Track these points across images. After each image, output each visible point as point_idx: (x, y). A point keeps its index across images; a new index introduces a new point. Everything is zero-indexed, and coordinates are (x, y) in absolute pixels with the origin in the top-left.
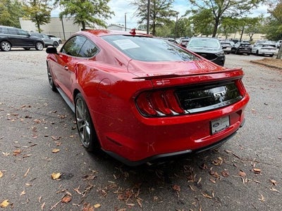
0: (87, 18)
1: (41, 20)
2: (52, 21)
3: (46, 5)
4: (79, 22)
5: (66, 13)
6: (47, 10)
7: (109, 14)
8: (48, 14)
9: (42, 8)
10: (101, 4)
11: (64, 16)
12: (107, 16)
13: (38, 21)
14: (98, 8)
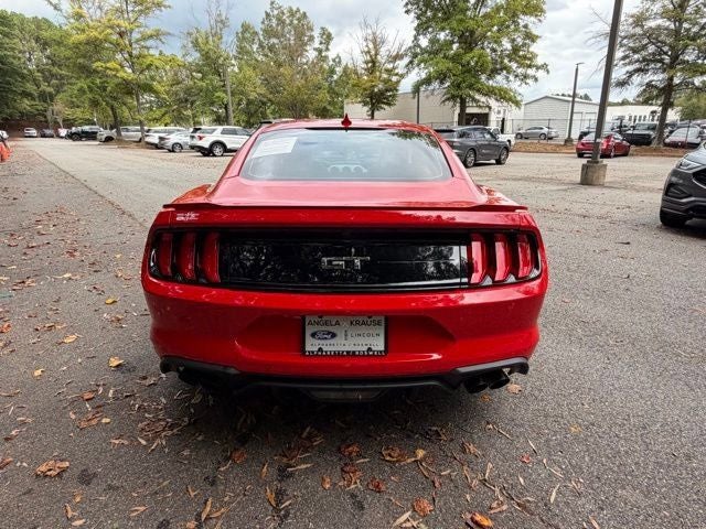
0: (471, 87)
1: (379, 102)
2: (399, 102)
3: (394, 68)
4: (453, 98)
5: (428, 81)
6: (394, 79)
7: (531, 72)
8: (394, 88)
9: (385, 76)
10: (516, 50)
11: (422, 89)
12: (526, 77)
13: (373, 104)
14: (506, 61)
